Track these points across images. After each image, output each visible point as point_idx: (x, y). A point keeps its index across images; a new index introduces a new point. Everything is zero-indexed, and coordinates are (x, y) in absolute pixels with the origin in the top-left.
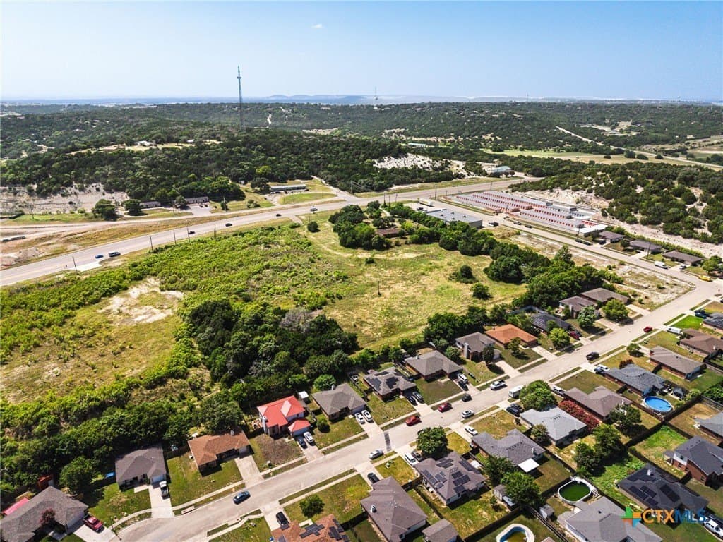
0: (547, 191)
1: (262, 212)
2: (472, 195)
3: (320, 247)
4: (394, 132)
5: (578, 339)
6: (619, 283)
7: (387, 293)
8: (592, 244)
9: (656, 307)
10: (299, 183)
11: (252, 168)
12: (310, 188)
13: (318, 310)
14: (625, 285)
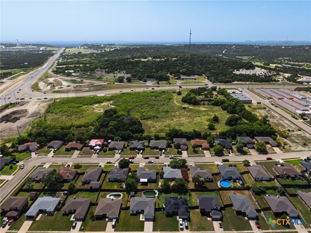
0: (309, 92)
2: (269, 90)
3: (173, 101)
4: (283, 59)
5: (230, 153)
6: (283, 137)
7: (175, 120)
8: (299, 119)
9: (289, 152)
10: (195, 77)
11: (179, 69)
12: (198, 79)
13: (146, 120)
14: (286, 139)
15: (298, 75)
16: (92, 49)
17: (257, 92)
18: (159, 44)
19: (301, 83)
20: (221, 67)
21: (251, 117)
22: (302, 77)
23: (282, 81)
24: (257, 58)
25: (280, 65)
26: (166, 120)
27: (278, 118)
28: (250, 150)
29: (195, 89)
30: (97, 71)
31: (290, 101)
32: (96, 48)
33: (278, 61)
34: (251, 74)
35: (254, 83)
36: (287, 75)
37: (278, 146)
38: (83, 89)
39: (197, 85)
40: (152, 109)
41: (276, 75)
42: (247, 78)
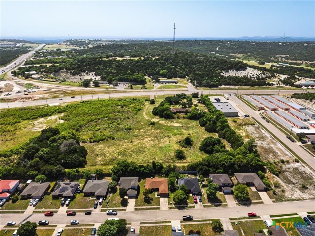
0: (308, 101)
1: (147, 91)
2: (260, 97)
3: (143, 112)
4: (281, 56)
5: (196, 203)
6: (274, 174)
7: (136, 142)
8: (296, 142)
9: (282, 201)
10: (176, 80)
11: (159, 70)
12: (179, 82)
13: (96, 143)
14: (279, 177)
15: (296, 76)
16: (75, 45)
17: (247, 100)
18: (149, 40)
19: (300, 86)
20: (208, 68)
21: (233, 139)
22: (301, 79)
23: (277, 84)
24: (253, 55)
25: (277, 63)
26: (124, 142)
27: (269, 139)
28: (226, 196)
29: (173, 96)
30: (61, 72)
31: (286, 113)
32: (79, 44)
33: (275, 59)
34: (241, 76)
35: (244, 87)
36: (283, 77)
37: (267, 189)
38: (36, 96)
39: (177, 90)
40: (111, 125)
41: (271, 77)
42: (237, 81)
